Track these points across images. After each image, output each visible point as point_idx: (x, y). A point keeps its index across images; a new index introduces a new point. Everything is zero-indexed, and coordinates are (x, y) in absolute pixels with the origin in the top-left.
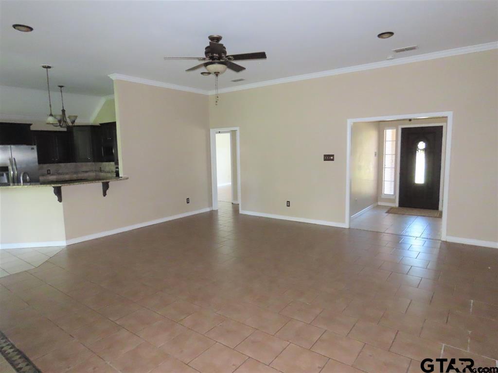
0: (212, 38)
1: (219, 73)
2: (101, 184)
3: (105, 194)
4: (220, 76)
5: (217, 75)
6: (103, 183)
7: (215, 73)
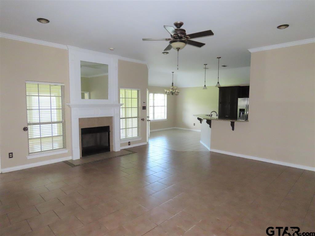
0: (176, 25)
1: (179, 48)
2: (230, 123)
3: (233, 129)
4: (180, 51)
5: (178, 50)
6: (231, 122)
7: (177, 48)
